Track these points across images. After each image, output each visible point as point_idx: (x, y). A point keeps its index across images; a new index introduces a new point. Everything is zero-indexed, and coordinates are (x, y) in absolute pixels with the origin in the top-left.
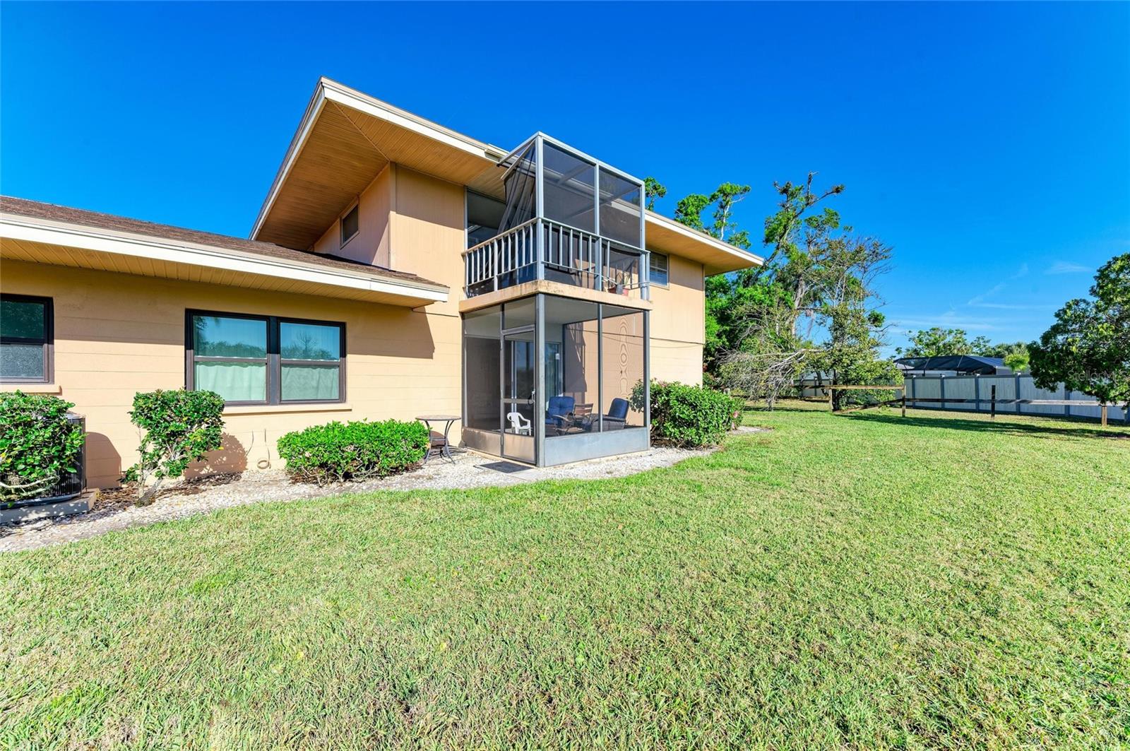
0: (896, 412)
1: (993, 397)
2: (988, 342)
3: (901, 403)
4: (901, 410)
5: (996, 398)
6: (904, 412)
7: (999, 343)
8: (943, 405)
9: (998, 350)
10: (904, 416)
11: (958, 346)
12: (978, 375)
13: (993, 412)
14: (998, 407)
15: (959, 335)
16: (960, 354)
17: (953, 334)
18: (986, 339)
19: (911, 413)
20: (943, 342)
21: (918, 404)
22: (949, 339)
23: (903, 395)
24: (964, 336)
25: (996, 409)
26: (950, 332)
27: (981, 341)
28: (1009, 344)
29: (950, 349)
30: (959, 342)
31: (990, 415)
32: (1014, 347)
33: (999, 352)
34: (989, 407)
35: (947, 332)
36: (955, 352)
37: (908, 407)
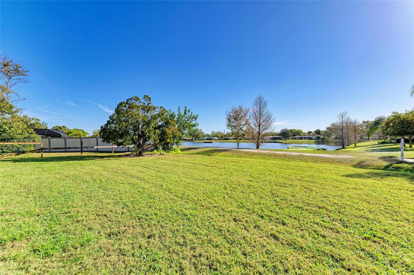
0: (38, 155)
1: (82, 146)
2: (47, 124)
3: (40, 151)
4: (40, 154)
5: (83, 146)
6: (42, 155)
7: (56, 125)
8: (66, 150)
9: (56, 128)
10: (42, 157)
11: (38, 125)
12: (50, 137)
13: (82, 151)
14: (84, 149)
15: (37, 121)
16: (38, 128)
17: (34, 120)
18: (46, 123)
19: (46, 155)
20: (30, 123)
21: (52, 150)
22: (33, 122)
23: (41, 147)
24: (39, 121)
25: (83, 150)
26: (33, 119)
27: (44, 124)
28: (60, 126)
29: (34, 126)
30: (38, 123)
31: (80, 153)
32: (62, 127)
33: (57, 129)
34: (80, 150)
35: (32, 119)
36: (36, 127)
37: (44, 152)
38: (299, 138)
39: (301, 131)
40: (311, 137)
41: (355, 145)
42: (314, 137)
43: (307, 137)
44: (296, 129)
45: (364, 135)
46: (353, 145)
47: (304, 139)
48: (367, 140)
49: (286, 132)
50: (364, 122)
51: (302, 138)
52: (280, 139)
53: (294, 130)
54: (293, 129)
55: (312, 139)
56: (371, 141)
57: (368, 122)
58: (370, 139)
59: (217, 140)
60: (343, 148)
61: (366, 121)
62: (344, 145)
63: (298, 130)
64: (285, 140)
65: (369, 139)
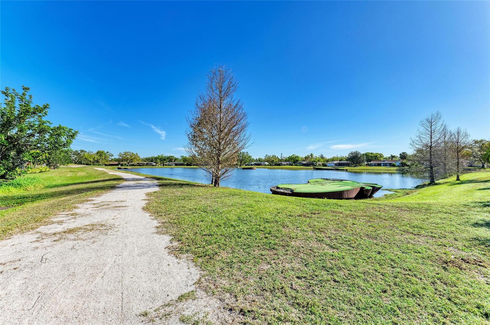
38: (376, 165)
39: (381, 156)
40: (394, 163)
41: (458, 177)
42: (397, 164)
43: (387, 163)
44: (374, 152)
45: (476, 161)
46: (453, 179)
47: (383, 166)
48: (480, 169)
49: (356, 156)
50: (476, 142)
51: (381, 164)
52: (348, 165)
53: (372, 153)
54: (370, 152)
55: (394, 166)
56: (487, 169)
57: (481, 141)
58: (485, 167)
59: (266, 165)
60: (432, 183)
61: (479, 140)
62: (433, 179)
63: (377, 154)
64: (355, 166)
65: (483, 167)
